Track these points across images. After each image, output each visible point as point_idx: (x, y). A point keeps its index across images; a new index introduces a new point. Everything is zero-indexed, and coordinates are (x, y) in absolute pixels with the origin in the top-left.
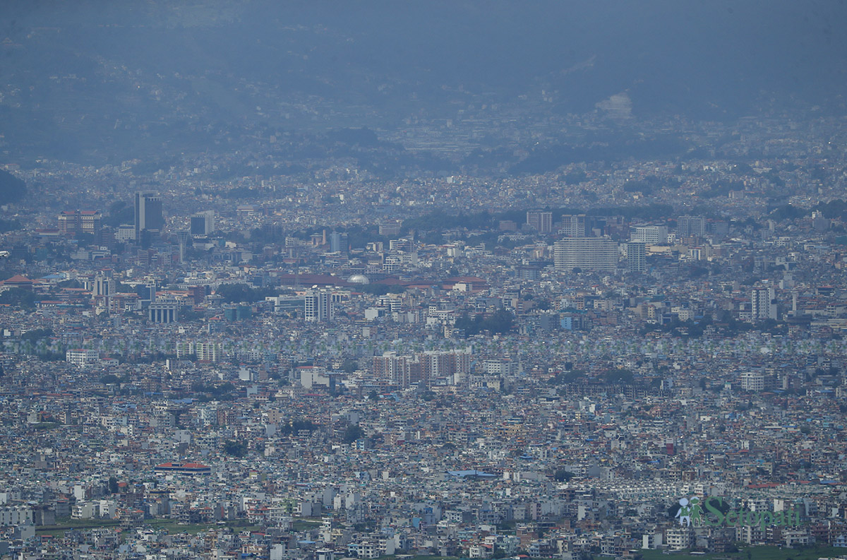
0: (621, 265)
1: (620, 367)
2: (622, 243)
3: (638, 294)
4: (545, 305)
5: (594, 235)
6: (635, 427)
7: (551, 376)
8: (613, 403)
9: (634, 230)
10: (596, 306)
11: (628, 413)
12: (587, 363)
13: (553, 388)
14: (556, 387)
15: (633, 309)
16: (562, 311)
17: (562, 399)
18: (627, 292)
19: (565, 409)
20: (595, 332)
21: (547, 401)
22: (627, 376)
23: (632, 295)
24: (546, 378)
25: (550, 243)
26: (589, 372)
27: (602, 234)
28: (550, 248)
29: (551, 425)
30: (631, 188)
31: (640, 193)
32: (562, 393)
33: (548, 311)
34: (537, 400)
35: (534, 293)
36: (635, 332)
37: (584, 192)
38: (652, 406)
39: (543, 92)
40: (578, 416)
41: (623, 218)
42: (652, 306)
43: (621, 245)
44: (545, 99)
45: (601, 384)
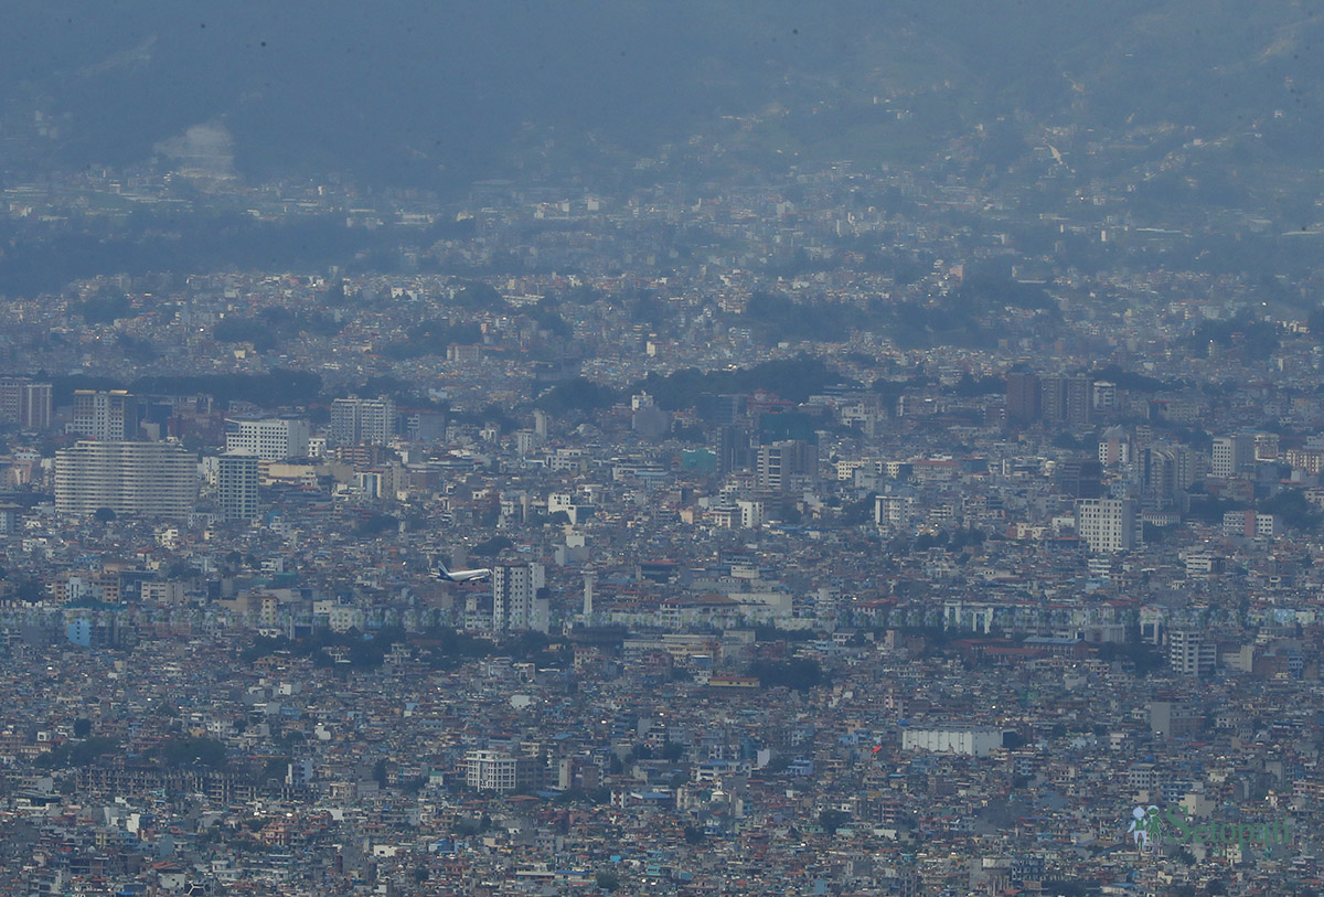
0: (204, 505)
1: (197, 732)
2: (209, 455)
3: (239, 571)
4: (32, 591)
5: (144, 436)
6: (228, 866)
7: (43, 750)
8: (179, 813)
9: (235, 428)
10: (145, 593)
11: (213, 836)
12: (124, 723)
13: (47, 775)
14: (54, 774)
15: (229, 603)
16: (69, 605)
17: (66, 800)
18: (216, 566)
19: (72, 825)
20: (144, 654)
21: (33, 804)
22: (212, 753)
23: (227, 573)
24: (32, 753)
25: (48, 452)
26: (128, 741)
27: (163, 435)
28: (46, 463)
29: (40, 859)
30: (229, 332)
31: (250, 346)
32: (66, 787)
33: (40, 604)
34: (10, 802)
35: (8, 563)
36: (232, 655)
37: (125, 340)
38: (267, 821)
39: (39, 116)
40: (101, 840)
41: (210, 400)
42: (272, 597)
43: (205, 459)
44: (43, 132)
45: (154, 769)
